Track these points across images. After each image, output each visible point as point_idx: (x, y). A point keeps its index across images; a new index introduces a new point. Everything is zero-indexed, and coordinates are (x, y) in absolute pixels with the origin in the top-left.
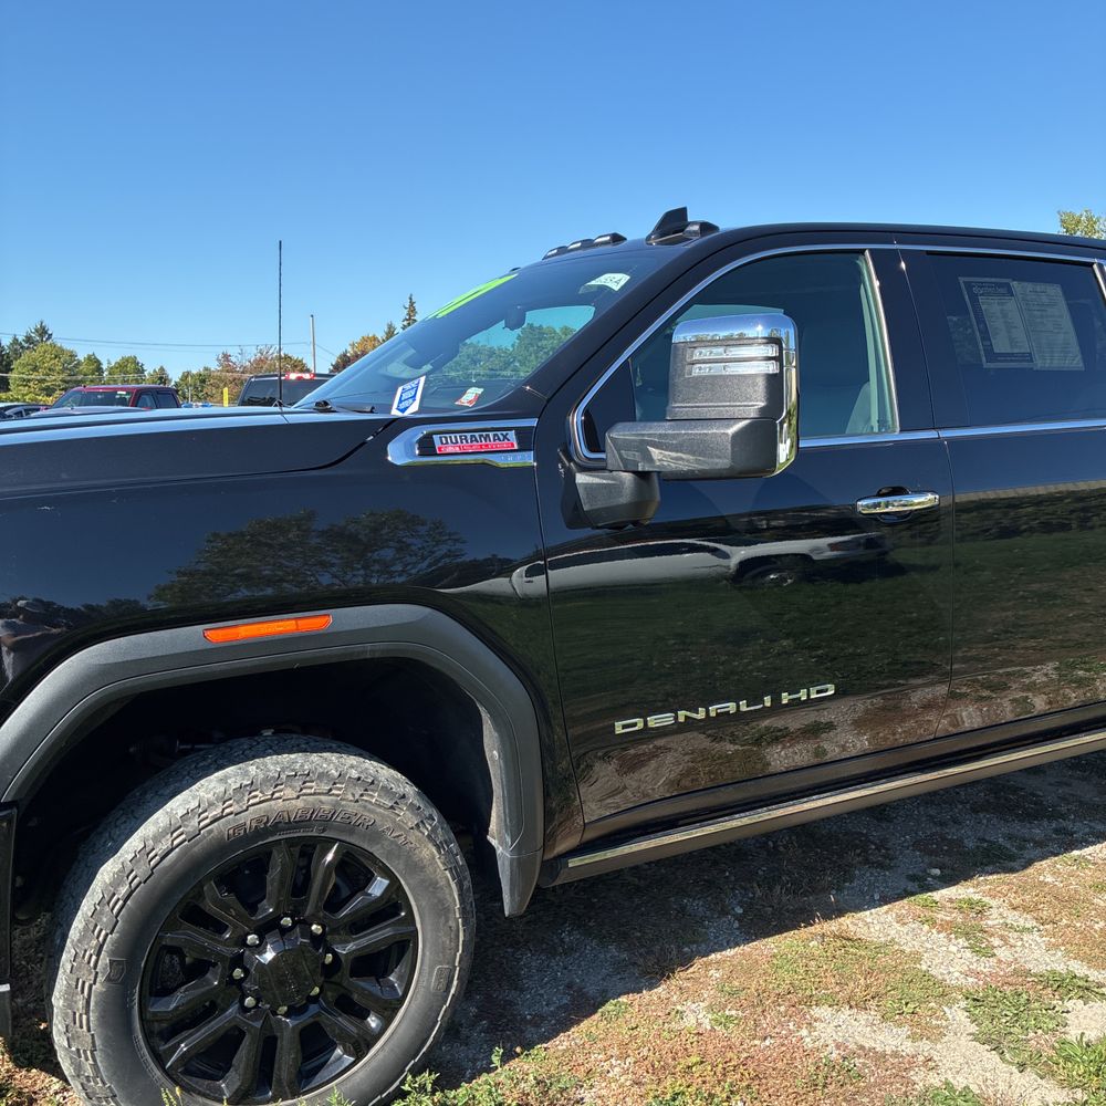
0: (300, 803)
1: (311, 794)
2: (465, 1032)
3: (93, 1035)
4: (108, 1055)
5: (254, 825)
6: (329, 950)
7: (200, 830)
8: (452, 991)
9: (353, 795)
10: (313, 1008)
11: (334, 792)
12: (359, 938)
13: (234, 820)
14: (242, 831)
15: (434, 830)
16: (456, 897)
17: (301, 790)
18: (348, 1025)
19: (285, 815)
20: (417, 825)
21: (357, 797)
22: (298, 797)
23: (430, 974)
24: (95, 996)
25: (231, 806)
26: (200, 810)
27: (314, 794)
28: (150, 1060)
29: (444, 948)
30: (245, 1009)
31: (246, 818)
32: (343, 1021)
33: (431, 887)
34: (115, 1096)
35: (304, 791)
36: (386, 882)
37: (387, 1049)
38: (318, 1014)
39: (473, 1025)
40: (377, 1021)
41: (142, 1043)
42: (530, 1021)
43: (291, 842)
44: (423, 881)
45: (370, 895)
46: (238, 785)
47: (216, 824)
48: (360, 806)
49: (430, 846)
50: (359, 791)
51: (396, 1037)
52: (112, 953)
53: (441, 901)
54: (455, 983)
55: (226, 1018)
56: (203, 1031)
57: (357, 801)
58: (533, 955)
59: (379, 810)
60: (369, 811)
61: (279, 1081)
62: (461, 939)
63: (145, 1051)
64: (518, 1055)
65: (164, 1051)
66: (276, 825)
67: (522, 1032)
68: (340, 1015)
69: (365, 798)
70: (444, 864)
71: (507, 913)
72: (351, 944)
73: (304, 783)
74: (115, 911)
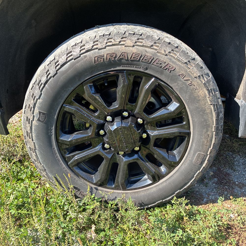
0: (134, 50)
1: (141, 46)
2: (206, 181)
3: (34, 143)
4: (41, 153)
5: (108, 58)
6: (145, 132)
7: (80, 55)
8: (204, 165)
9: (165, 51)
10: (136, 156)
11: (154, 47)
12: (161, 130)
13: (98, 53)
14: (102, 60)
15: (208, 81)
16: (214, 120)
17: (136, 42)
18: (151, 167)
19: (126, 55)
20: (199, 76)
21: (167, 53)
22: (133, 46)
23: (194, 155)
24: (34, 126)
25: (97, 44)
26: (82, 45)
27: (143, 46)
28: (60, 159)
29: (203, 144)
30: (104, 149)
31: (104, 52)
32: (149, 165)
33: (202, 112)
34: (46, 170)
35: (137, 43)
36: (178, 105)
37: (168, 182)
38: (137, 159)
39: (210, 179)
40: (165, 169)
41: (57, 151)
42: (237, 185)
43: (129, 73)
44: (197, 108)
45: (168, 109)
46: (102, 34)
47: (89, 53)
48: (168, 58)
49: (205, 90)
50: (168, 50)
51: (173, 178)
52: (40, 108)
53: (205, 120)
54: (206, 162)
55: (95, 150)
56: (85, 153)
57: (166, 55)
58: (240, 157)
59: (178, 63)
60: (173, 62)
61: (118, 182)
62: (213, 142)
63: (58, 155)
64: (230, 199)
65: (68, 157)
66: (120, 60)
67: (233, 188)
68: (148, 162)
69: (171, 54)
70: (211, 101)
71: (240, 135)
72: (156, 132)
73: (138, 39)
74: (41, 88)
